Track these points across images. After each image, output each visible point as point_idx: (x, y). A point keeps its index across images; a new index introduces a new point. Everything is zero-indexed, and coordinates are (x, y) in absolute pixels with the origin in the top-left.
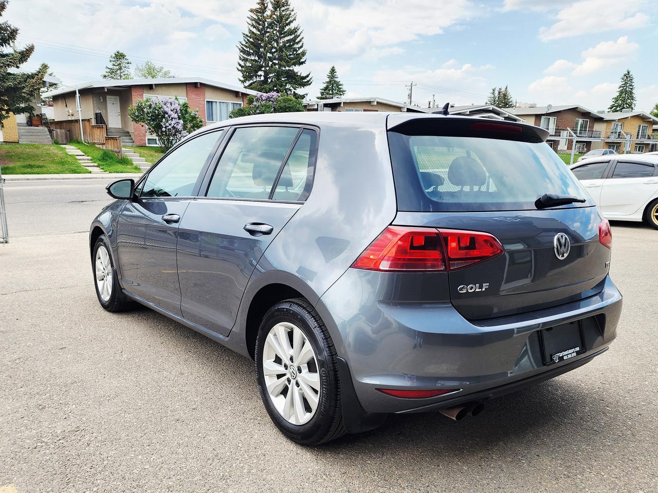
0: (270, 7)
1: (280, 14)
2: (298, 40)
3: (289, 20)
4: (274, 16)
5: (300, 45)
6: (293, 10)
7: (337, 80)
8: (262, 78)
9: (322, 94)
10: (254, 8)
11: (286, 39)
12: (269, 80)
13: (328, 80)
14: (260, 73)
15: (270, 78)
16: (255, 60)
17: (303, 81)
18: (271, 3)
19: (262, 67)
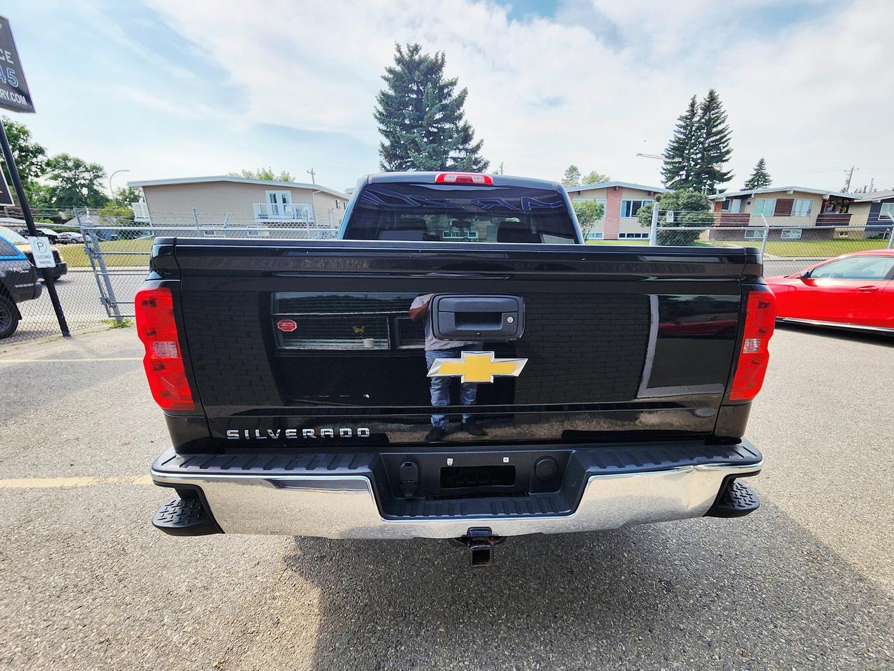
0: (700, 112)
1: (710, 117)
2: (724, 140)
3: (718, 122)
4: (703, 120)
5: (724, 145)
6: (723, 113)
7: (765, 172)
8: (684, 177)
9: (747, 185)
10: (684, 115)
11: (712, 139)
12: (690, 178)
13: (755, 172)
14: (681, 173)
15: (691, 176)
16: (680, 163)
17: (722, 177)
18: (701, 109)
19: (685, 166)
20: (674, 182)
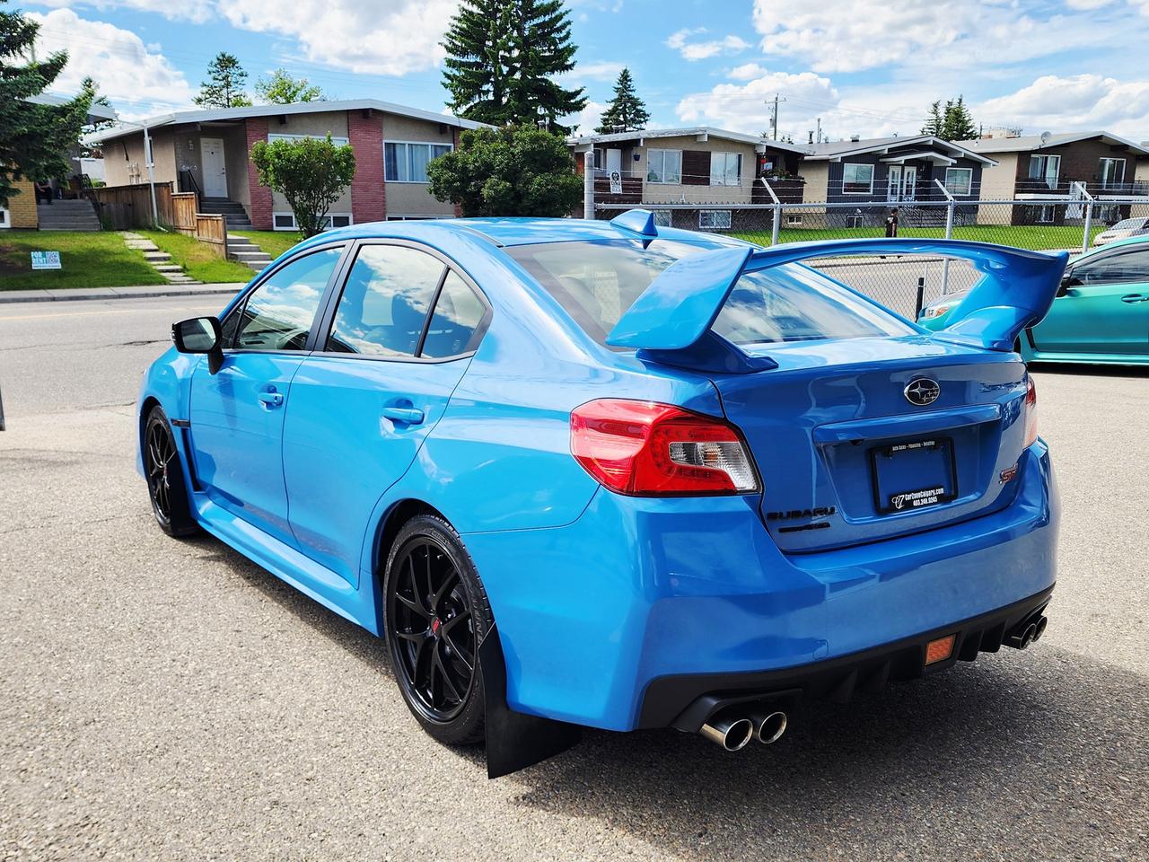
7: (634, 94)
8: (491, 97)
9: (605, 122)
12: (504, 100)
13: (616, 96)
14: (485, 87)
15: (505, 95)
16: (476, 64)
17: (570, 103)
19: (489, 74)
20: (471, 106)
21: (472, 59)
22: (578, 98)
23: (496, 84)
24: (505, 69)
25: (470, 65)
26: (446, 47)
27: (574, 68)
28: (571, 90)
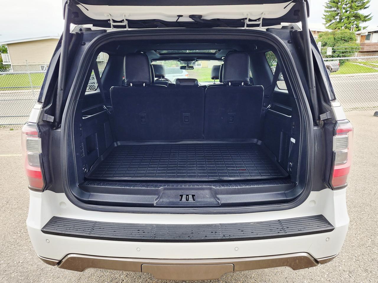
20: (331, 24)
21: (333, 9)
22: (369, 17)
23: (340, 16)
24: (344, 11)
25: (332, 11)
26: (325, 7)
27: (369, 7)
28: (367, 15)
